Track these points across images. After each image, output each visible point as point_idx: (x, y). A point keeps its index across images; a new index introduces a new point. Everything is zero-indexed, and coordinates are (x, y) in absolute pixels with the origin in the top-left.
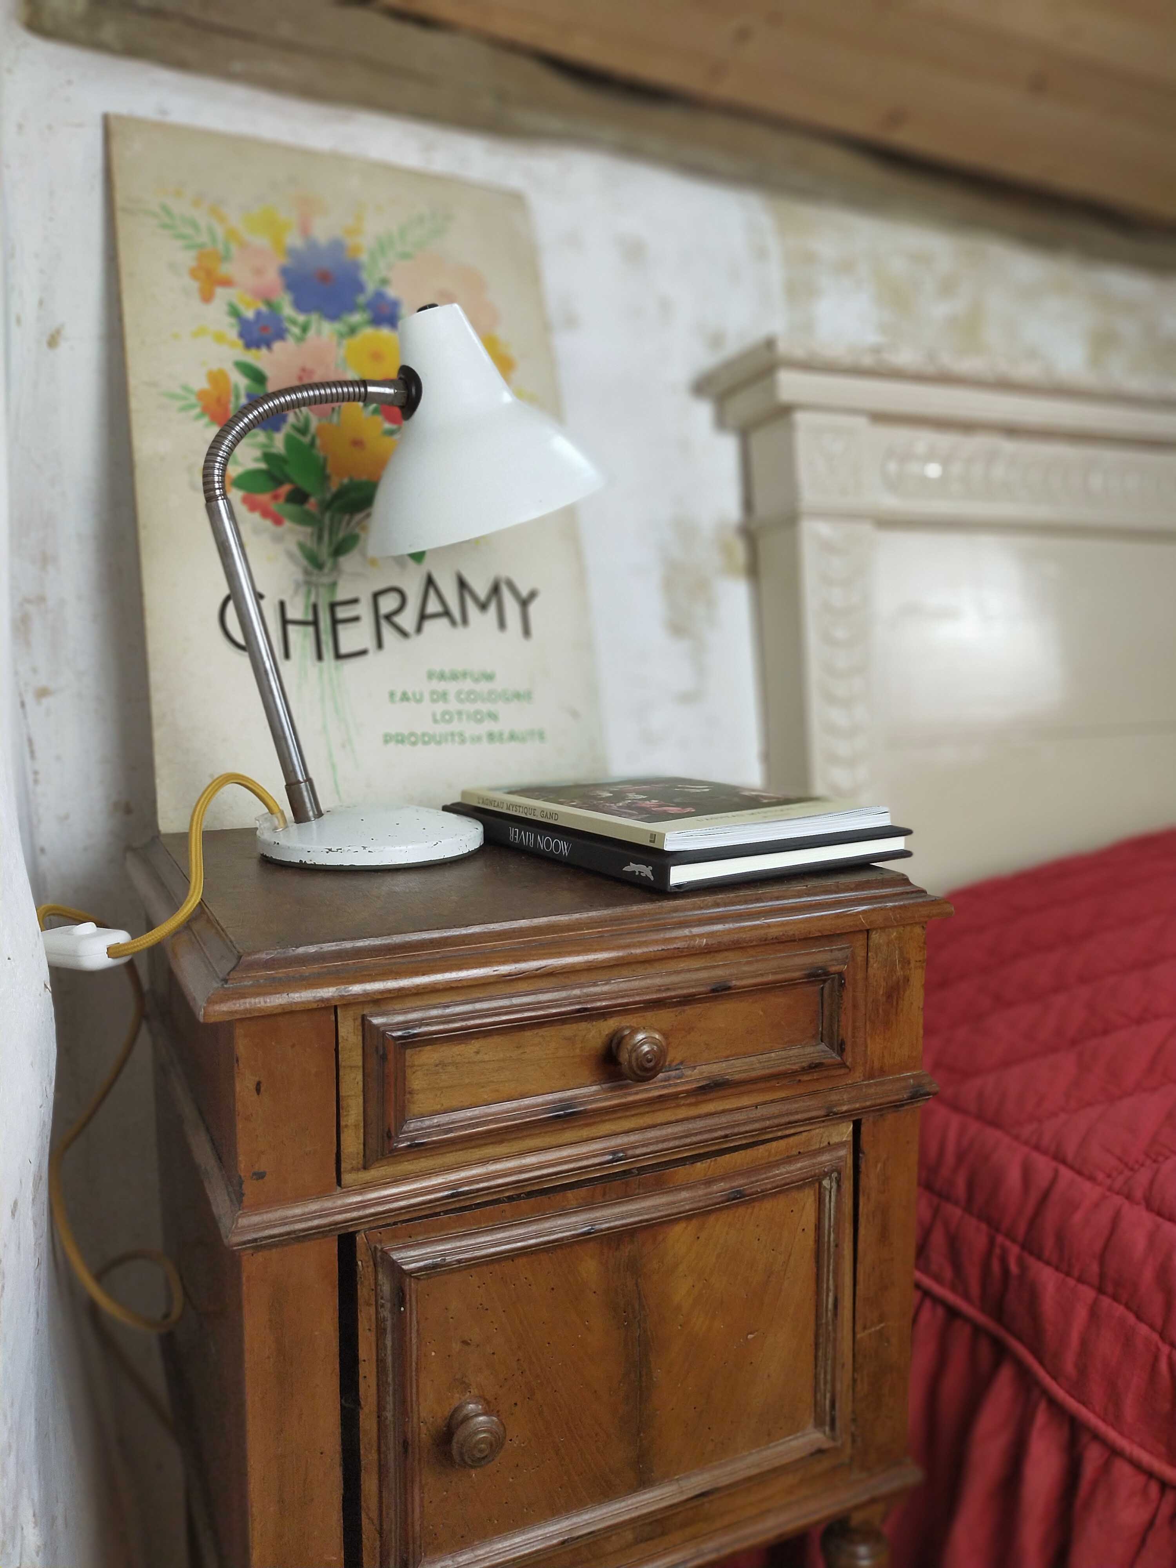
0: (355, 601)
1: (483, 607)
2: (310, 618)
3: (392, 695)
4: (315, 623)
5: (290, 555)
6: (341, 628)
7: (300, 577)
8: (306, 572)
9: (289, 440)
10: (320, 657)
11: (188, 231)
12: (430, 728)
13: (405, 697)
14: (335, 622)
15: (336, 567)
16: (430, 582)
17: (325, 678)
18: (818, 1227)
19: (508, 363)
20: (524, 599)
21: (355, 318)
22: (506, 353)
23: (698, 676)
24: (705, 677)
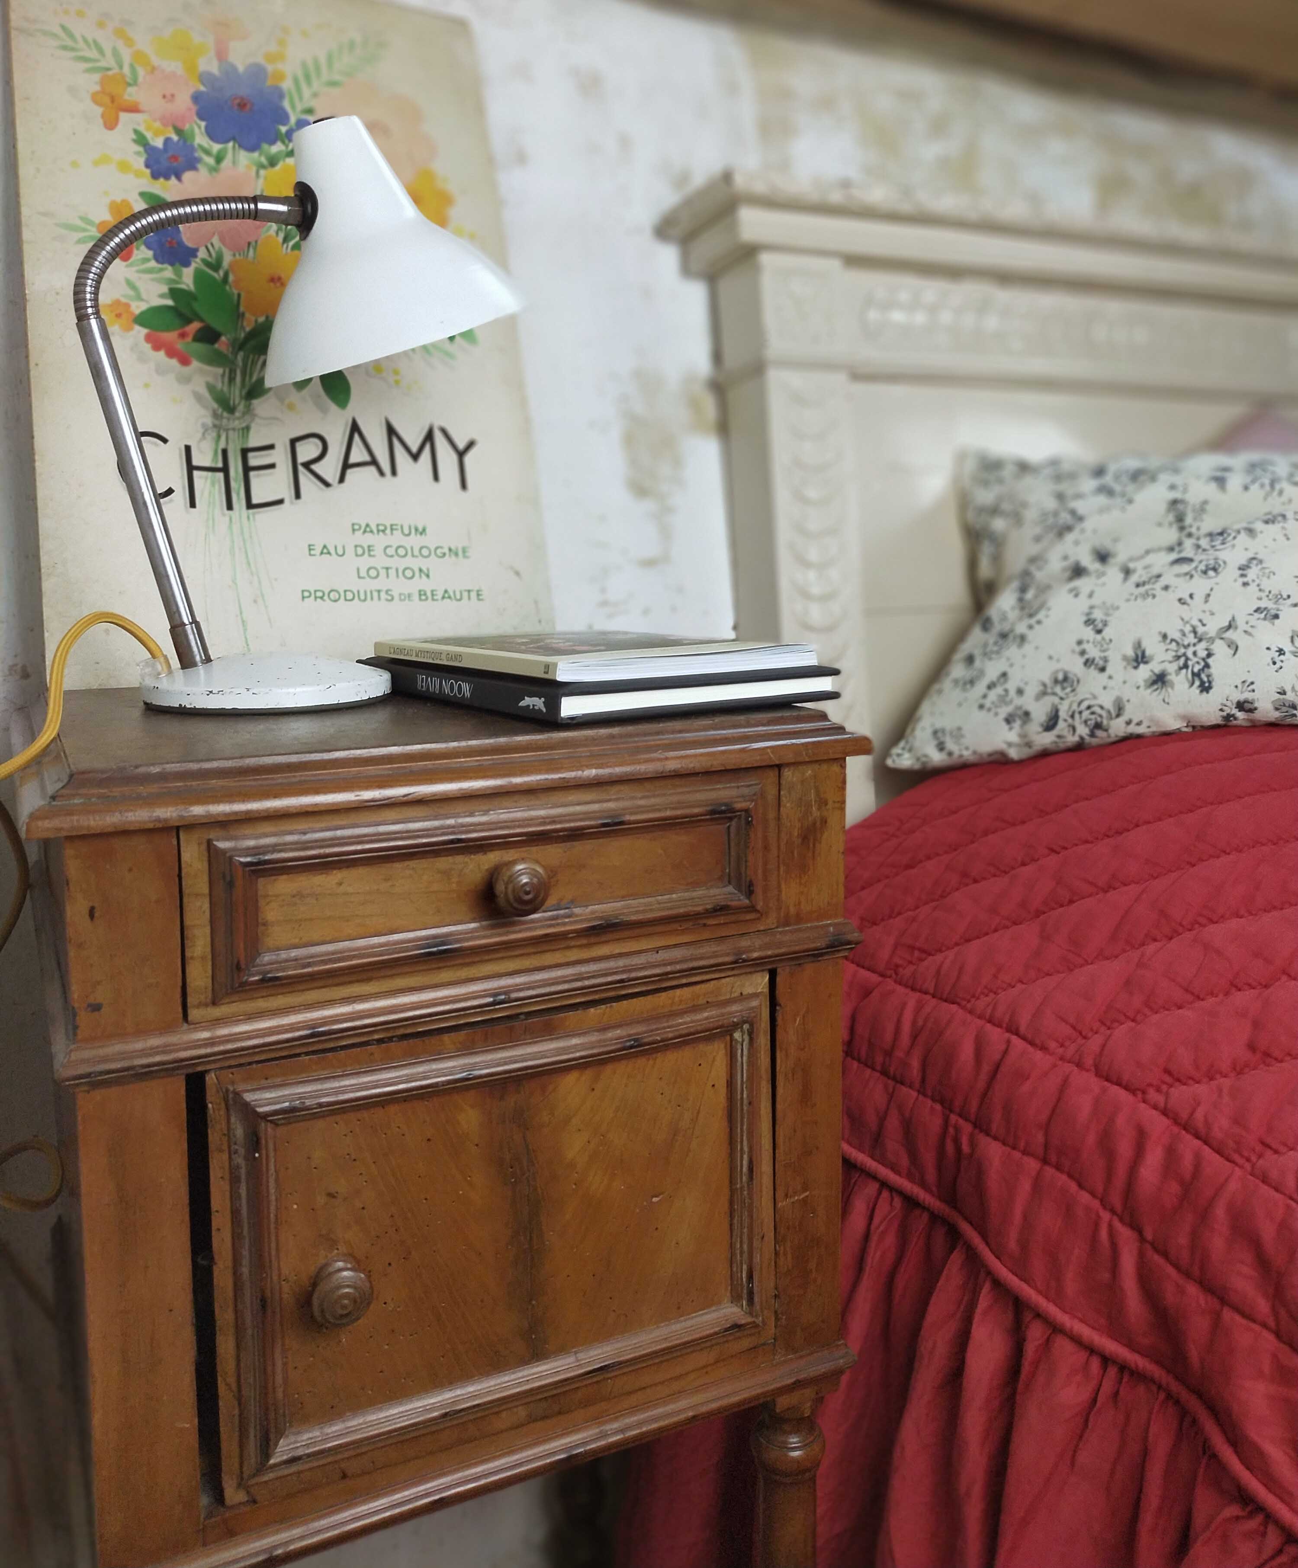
0: (271, 447)
1: (415, 457)
2: (220, 465)
3: (310, 548)
4: (225, 470)
5: (198, 397)
6: (252, 474)
7: (209, 421)
8: (215, 415)
9: (199, 276)
10: (230, 507)
11: (93, 54)
12: (356, 585)
13: (325, 551)
14: (247, 469)
15: (248, 410)
16: (355, 428)
17: (236, 528)
18: (730, 1084)
19: (448, 200)
20: (461, 449)
21: (275, 149)
22: (444, 188)
23: (662, 539)
24: (669, 541)
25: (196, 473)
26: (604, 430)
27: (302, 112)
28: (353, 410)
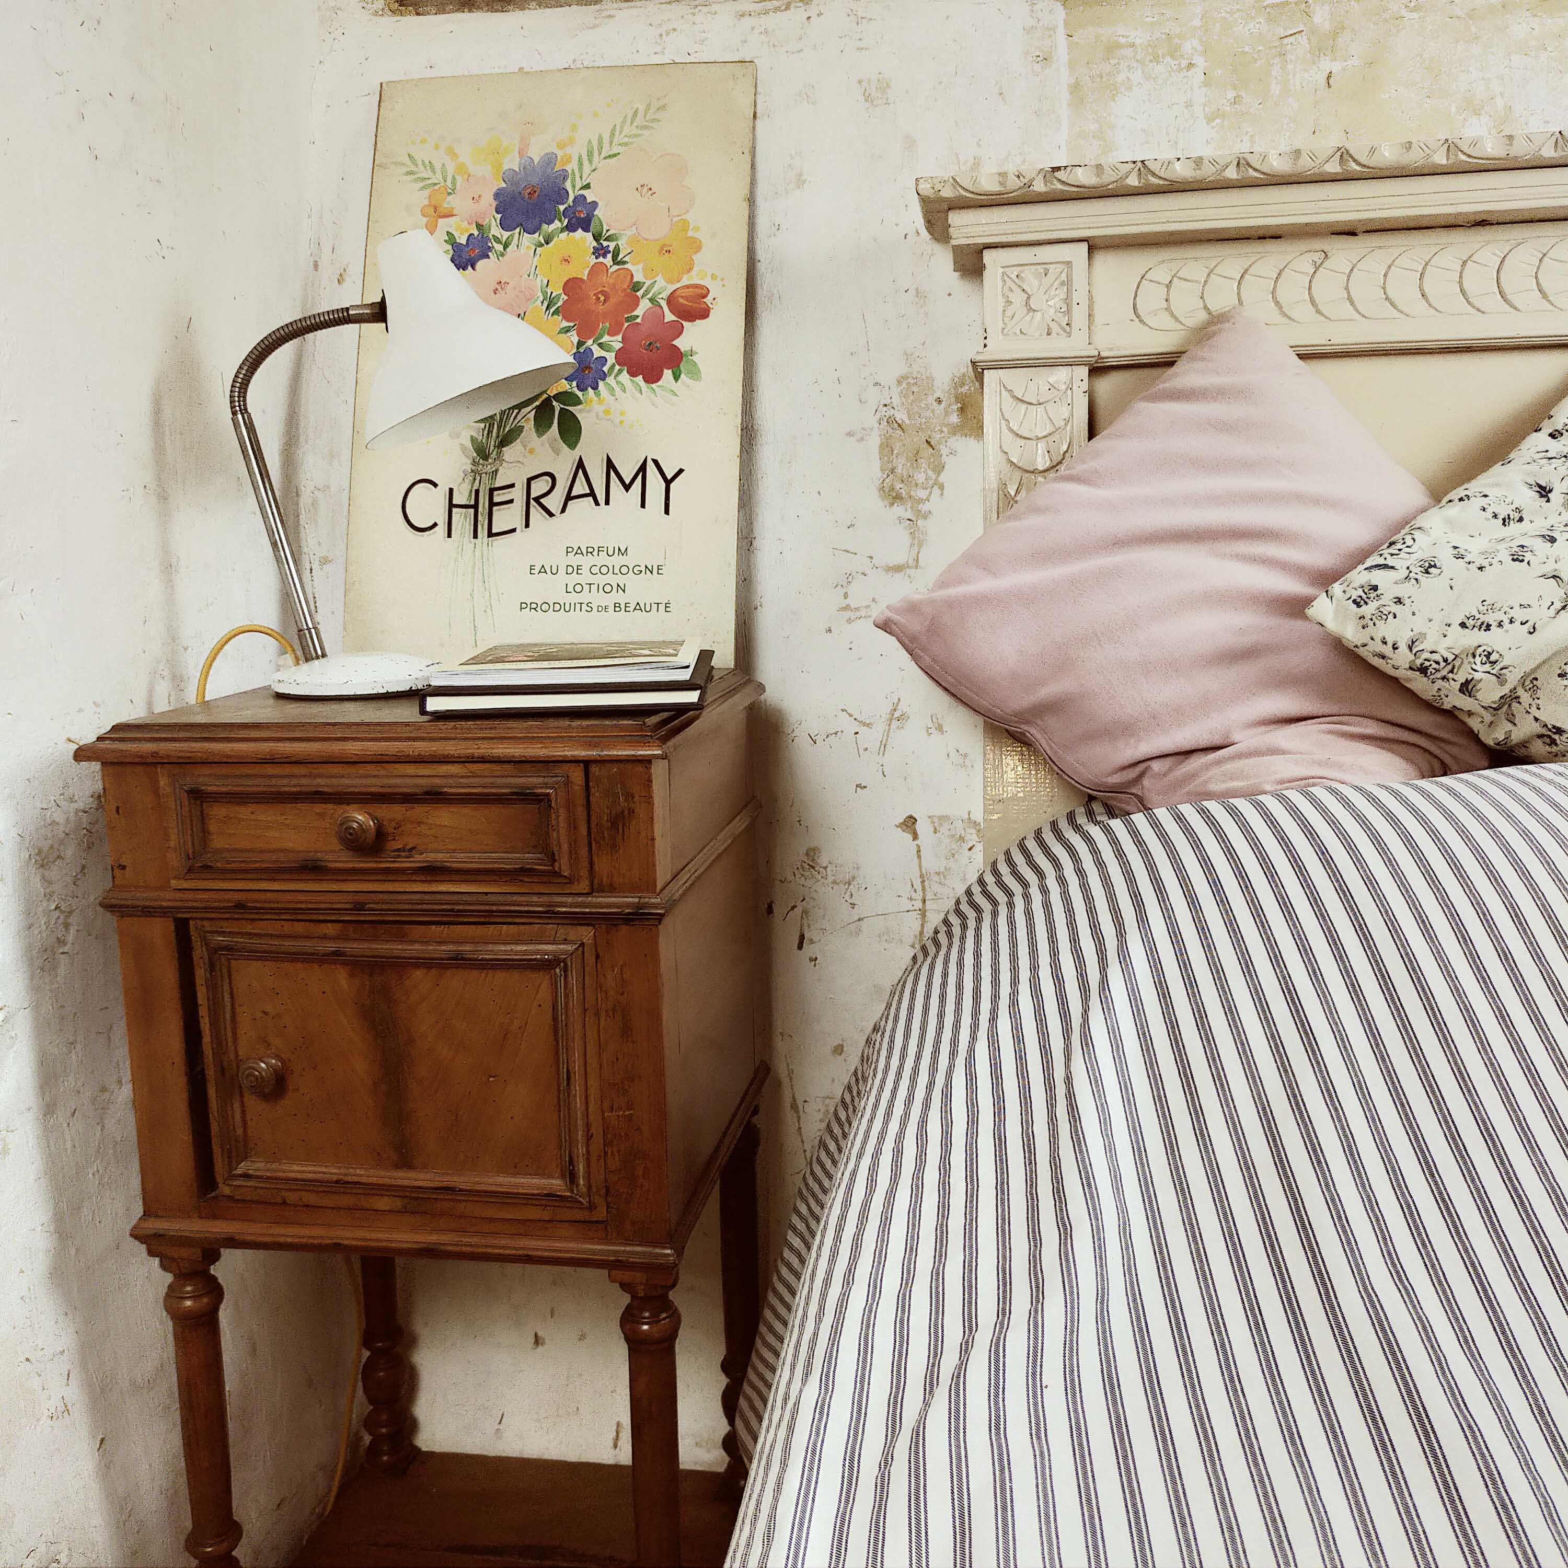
0: (512, 486)
1: (627, 487)
2: (472, 503)
3: (531, 568)
4: (475, 507)
5: (463, 448)
6: (495, 508)
11: (427, 173)
12: (563, 598)
13: (543, 570)
14: (492, 504)
15: (499, 456)
16: (581, 465)
17: (478, 553)
18: (554, 1007)
19: (695, 245)
20: (669, 477)
21: (552, 227)
22: (695, 235)
23: (912, 545)
24: (920, 546)
25: (455, 510)
26: (862, 439)
27: (581, 189)
28: (580, 450)
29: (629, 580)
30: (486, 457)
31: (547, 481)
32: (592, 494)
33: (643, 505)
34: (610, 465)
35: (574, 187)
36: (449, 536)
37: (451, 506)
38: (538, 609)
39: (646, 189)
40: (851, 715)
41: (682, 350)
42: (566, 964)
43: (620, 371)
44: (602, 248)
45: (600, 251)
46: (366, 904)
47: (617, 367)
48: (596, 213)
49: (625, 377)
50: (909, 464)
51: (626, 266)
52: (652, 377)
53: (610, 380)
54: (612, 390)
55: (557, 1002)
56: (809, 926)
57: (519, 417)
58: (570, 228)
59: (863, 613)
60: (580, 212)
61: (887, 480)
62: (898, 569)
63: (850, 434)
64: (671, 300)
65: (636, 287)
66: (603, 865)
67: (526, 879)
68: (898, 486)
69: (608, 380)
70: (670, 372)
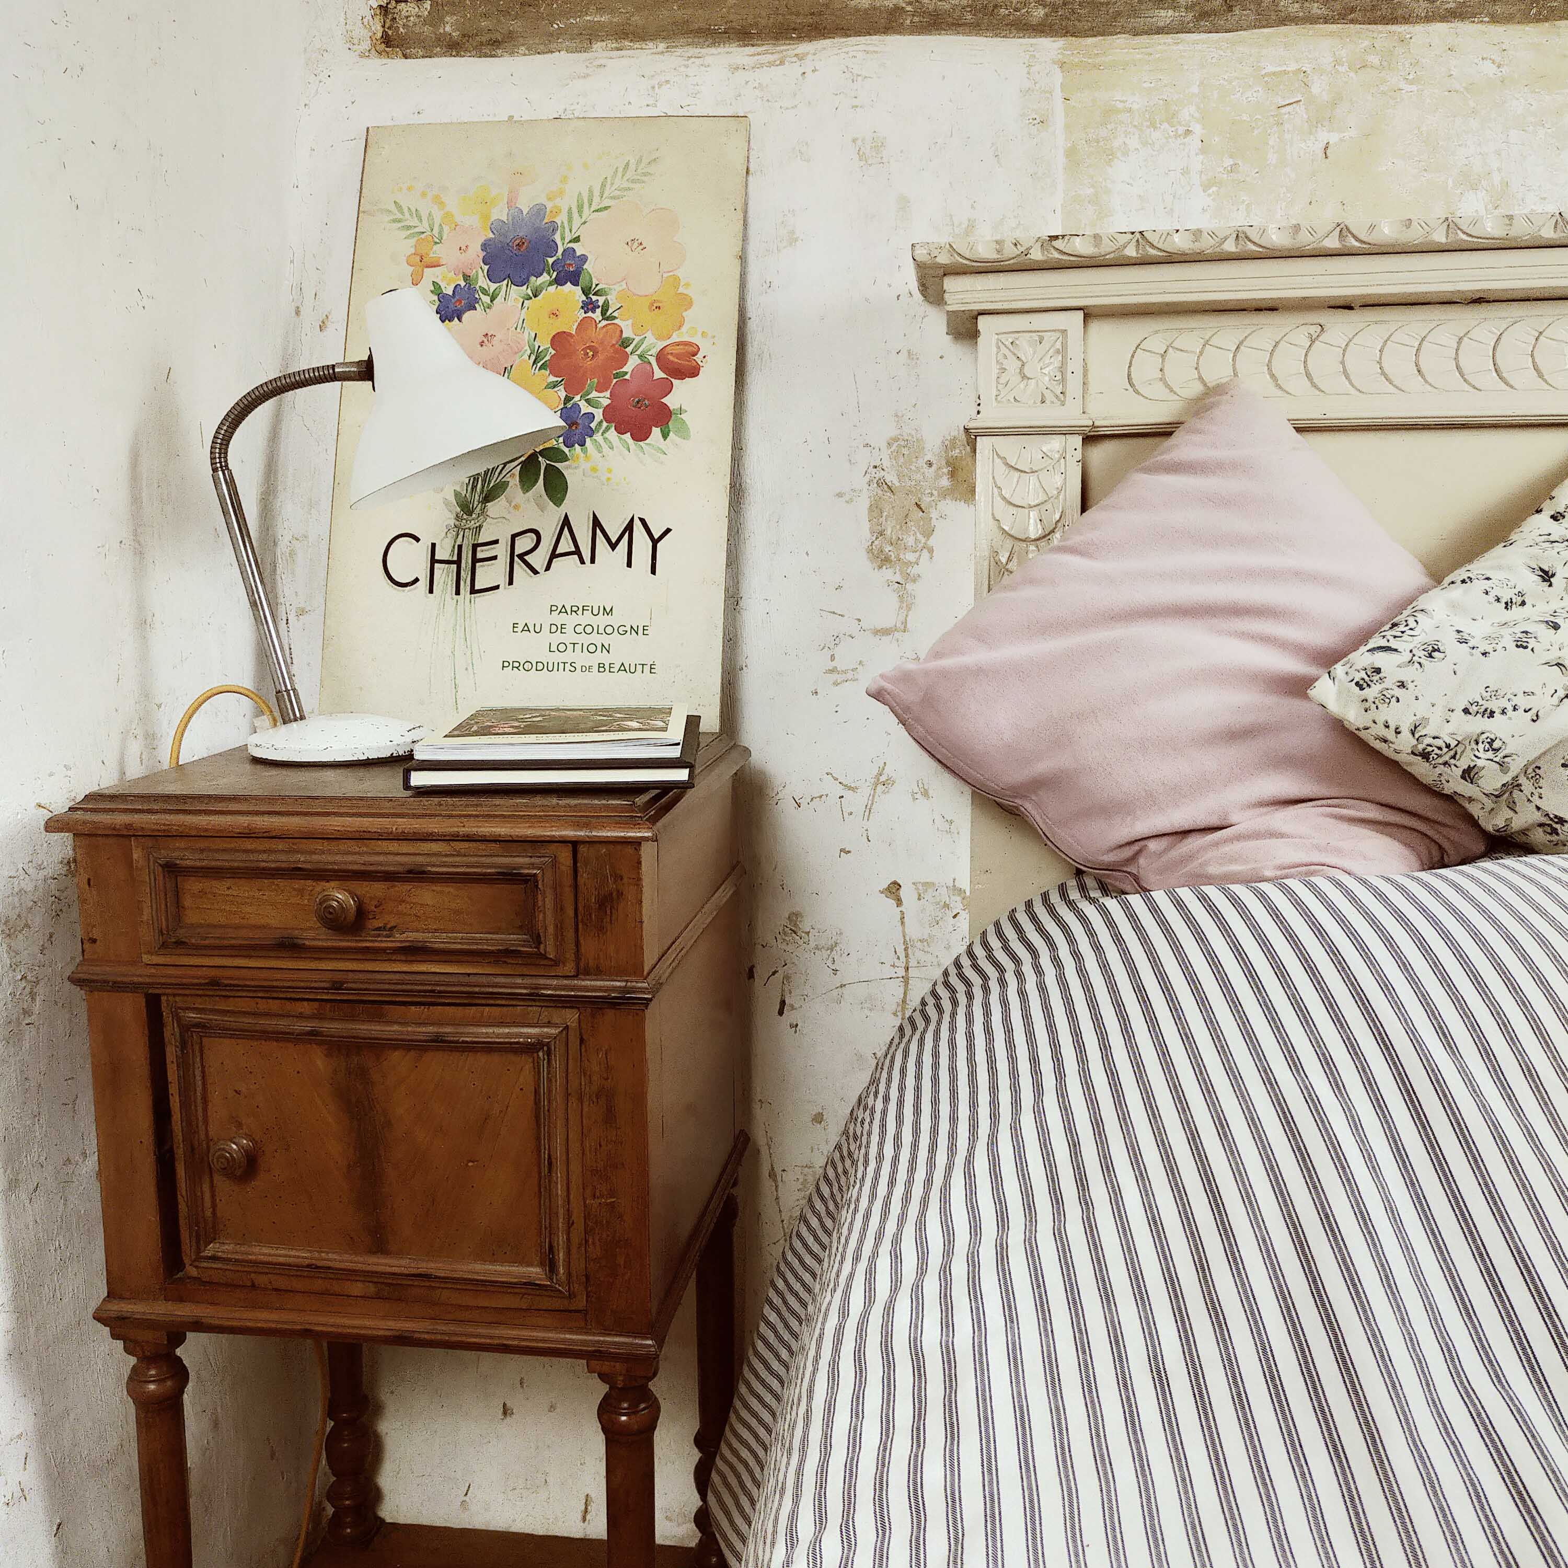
0: (496, 542)
1: (613, 546)
2: (455, 558)
3: (515, 625)
4: (458, 563)
5: (446, 503)
6: (478, 564)
7: (452, 522)
8: (457, 517)
10: (458, 593)
11: (413, 222)
12: (546, 657)
13: (526, 628)
14: (475, 560)
15: (483, 512)
16: (566, 522)
17: (460, 609)
18: (536, 1092)
19: (687, 303)
20: (656, 537)
21: (540, 280)
22: (685, 292)
23: (901, 608)
24: (909, 609)
25: (436, 565)
26: (851, 501)
27: (570, 242)
28: (566, 507)
29: (614, 640)
30: (470, 513)
31: (532, 540)
32: (577, 552)
33: (629, 564)
34: (596, 523)
35: (563, 239)
36: (431, 591)
37: (433, 561)
38: (521, 668)
39: (636, 244)
40: (836, 779)
41: (671, 408)
42: (549, 1049)
43: (607, 429)
44: (591, 302)
45: (589, 306)
46: (344, 983)
47: (605, 424)
48: (585, 267)
49: (612, 434)
50: (898, 527)
51: (615, 321)
52: (641, 435)
53: (598, 437)
54: (599, 448)
55: (539, 1086)
56: (790, 993)
57: (504, 473)
58: (559, 282)
59: (850, 675)
60: (570, 265)
61: (876, 543)
62: (886, 632)
63: (840, 495)
64: (661, 357)
65: (625, 343)
66: (590, 947)
67: (509, 961)
68: (887, 548)
69: (594, 437)
70: (659, 429)
